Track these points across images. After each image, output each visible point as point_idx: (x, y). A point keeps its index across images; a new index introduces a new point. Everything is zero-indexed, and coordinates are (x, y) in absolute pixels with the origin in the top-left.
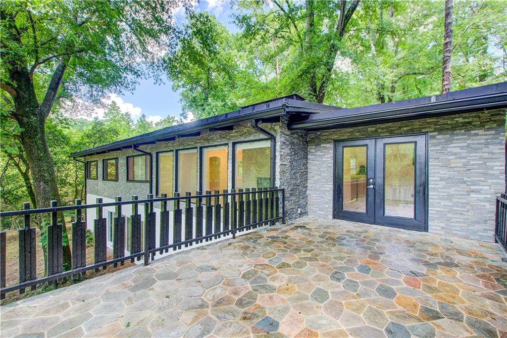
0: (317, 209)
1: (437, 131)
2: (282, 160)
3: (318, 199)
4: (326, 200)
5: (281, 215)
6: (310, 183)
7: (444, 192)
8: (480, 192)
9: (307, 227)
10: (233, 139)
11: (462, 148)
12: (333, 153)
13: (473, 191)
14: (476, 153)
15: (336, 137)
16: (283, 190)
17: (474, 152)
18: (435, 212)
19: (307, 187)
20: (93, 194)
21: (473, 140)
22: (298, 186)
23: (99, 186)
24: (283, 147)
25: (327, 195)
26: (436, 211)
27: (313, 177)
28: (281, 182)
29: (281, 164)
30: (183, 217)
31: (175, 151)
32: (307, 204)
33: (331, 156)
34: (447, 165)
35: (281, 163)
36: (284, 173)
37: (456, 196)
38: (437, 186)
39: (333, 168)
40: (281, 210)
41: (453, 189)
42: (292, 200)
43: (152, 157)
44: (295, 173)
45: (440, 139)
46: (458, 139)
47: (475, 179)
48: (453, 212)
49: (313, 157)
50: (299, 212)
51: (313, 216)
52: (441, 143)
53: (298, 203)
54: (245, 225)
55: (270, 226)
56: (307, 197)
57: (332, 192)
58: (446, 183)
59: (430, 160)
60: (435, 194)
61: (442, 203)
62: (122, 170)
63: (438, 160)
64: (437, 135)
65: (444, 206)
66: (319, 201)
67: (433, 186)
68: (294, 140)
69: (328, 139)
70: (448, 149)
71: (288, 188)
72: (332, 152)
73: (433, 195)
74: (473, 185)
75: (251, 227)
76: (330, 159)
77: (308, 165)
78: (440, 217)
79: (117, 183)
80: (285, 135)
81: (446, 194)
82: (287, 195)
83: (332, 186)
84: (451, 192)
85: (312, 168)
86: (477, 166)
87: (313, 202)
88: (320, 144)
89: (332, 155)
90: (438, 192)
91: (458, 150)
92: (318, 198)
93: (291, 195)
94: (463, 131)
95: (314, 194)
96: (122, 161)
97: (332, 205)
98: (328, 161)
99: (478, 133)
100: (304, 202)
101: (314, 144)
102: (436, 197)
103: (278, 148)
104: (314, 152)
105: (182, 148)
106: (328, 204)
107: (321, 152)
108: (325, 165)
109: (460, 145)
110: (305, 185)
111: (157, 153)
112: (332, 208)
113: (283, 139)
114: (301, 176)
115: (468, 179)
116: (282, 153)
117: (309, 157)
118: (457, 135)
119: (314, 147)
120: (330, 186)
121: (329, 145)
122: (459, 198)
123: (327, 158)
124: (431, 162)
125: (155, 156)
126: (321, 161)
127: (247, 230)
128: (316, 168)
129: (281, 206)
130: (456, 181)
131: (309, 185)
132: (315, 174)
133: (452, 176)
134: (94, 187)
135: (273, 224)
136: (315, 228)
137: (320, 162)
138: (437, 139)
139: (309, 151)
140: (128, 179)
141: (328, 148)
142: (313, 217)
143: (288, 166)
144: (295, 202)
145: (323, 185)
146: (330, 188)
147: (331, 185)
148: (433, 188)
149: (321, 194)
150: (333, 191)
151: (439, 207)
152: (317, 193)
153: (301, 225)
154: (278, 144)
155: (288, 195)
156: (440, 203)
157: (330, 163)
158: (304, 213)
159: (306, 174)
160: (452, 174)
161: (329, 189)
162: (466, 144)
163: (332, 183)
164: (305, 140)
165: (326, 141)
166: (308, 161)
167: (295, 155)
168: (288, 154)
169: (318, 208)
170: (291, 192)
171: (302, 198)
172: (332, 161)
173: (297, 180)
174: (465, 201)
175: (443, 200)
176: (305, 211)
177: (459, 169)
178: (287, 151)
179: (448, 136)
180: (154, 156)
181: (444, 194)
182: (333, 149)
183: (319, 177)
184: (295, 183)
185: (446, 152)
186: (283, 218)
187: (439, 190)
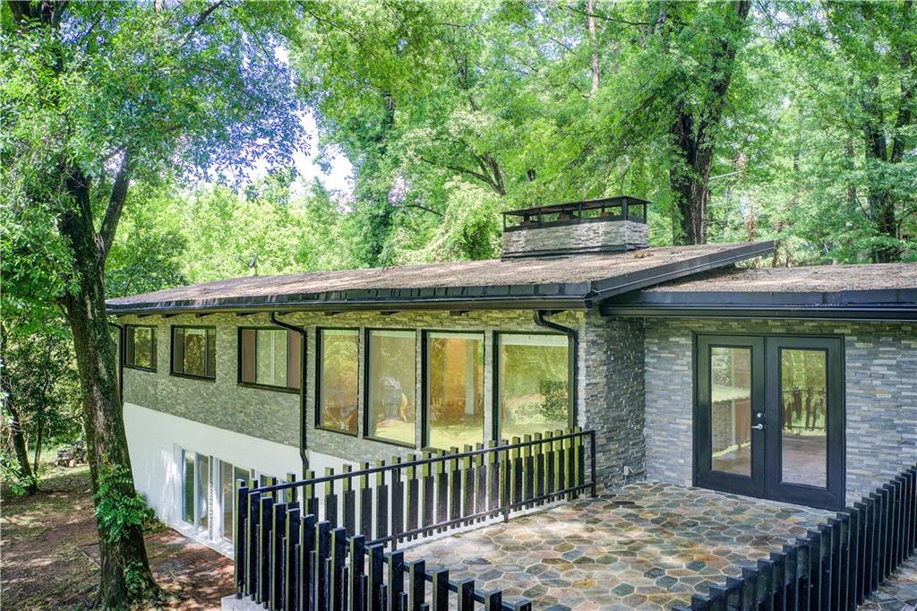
0: (662, 466)
1: (855, 335)
2: (589, 376)
3: (665, 447)
4: (681, 449)
5: (588, 481)
6: (650, 414)
7: (866, 443)
8: (914, 444)
9: (637, 503)
10: (494, 323)
11: (890, 367)
12: (693, 357)
13: (904, 443)
14: (909, 377)
15: (697, 325)
16: (592, 434)
17: (905, 377)
18: (854, 477)
19: (643, 420)
20: (141, 405)
21: (904, 356)
22: (623, 421)
23: (160, 387)
24: (592, 351)
25: (682, 438)
26: (856, 475)
27: (656, 401)
28: (588, 418)
29: (587, 385)
30: (435, 485)
31: (363, 330)
32: (643, 455)
33: (688, 363)
34: (870, 396)
35: (588, 382)
36: (593, 400)
37: (884, 451)
38: (858, 432)
39: (691, 385)
40: (588, 472)
41: (879, 437)
42: (610, 450)
43: (306, 337)
44: (617, 397)
45: (860, 348)
46: (884, 352)
47: (907, 422)
48: (879, 477)
49: (655, 360)
50: (626, 473)
51: (657, 481)
52: (861, 355)
53: (624, 456)
54: (523, 500)
55: (569, 500)
56: (643, 441)
57: (690, 433)
58: (871, 427)
59: (848, 385)
60: (855, 444)
61: (865, 462)
62: (226, 358)
63: (856, 387)
64: (855, 341)
65: (868, 466)
66: (667, 450)
67: (852, 431)
68: (614, 333)
69: (681, 327)
70: (872, 368)
71: (603, 427)
72: (690, 354)
73: (852, 447)
74: (904, 432)
75: (534, 504)
76: (687, 368)
77: (646, 376)
78: (861, 486)
79: (212, 386)
80: (596, 326)
81: (869, 446)
82: (600, 441)
83: (691, 422)
84: (877, 443)
85: (654, 382)
86: (909, 401)
87: (656, 452)
88: (667, 337)
89: (690, 360)
90: (859, 441)
91: (883, 371)
92: (666, 444)
93: (609, 439)
94: (891, 339)
95: (657, 435)
96: (225, 337)
97: (690, 460)
98: (683, 371)
99: (910, 345)
100: (637, 452)
101: (657, 336)
102: (857, 450)
103: (582, 353)
104: (655, 352)
105: (381, 326)
106: (682, 458)
107: (670, 353)
108: (678, 381)
109: (887, 362)
110: (639, 419)
111: (319, 330)
112: (691, 465)
113: (592, 337)
114: (631, 400)
115: (898, 422)
116: (591, 363)
117: (646, 360)
118: (883, 344)
119: (657, 341)
120: (686, 423)
121: (684, 339)
122: (889, 454)
123: (681, 365)
124: (850, 388)
125: (314, 335)
126: (670, 370)
127: (527, 508)
128: (661, 383)
129: (587, 462)
130: (884, 424)
131: (648, 418)
132: (659, 396)
133: (877, 415)
134: (147, 389)
135: (574, 498)
136: (650, 507)
137: (668, 373)
138: (857, 348)
139: (648, 349)
140: (240, 380)
141: (683, 345)
142: (655, 483)
143: (601, 385)
144: (618, 454)
145: (675, 419)
146: (688, 425)
147: (689, 419)
148: (852, 435)
149: (671, 436)
150: (694, 432)
151: (860, 468)
152: (664, 433)
153: (627, 499)
154: (583, 346)
155: (604, 441)
156: (862, 461)
157: (685, 376)
158: (637, 474)
159: (640, 395)
160: (878, 412)
161: (685, 427)
162: (894, 362)
163: (691, 417)
164: (639, 327)
165: (678, 331)
166: (646, 368)
167: (616, 360)
168: (603, 363)
169: (664, 464)
170: (608, 435)
171: (633, 445)
172: (691, 373)
173: (622, 410)
174: (895, 459)
175: (866, 455)
176: (640, 471)
177: (887, 403)
178: (599, 356)
179: (871, 345)
180: (312, 334)
181: (866, 446)
182: (691, 348)
183: (666, 402)
184: (618, 416)
185: (869, 373)
186: (593, 486)
187: (861, 439)
